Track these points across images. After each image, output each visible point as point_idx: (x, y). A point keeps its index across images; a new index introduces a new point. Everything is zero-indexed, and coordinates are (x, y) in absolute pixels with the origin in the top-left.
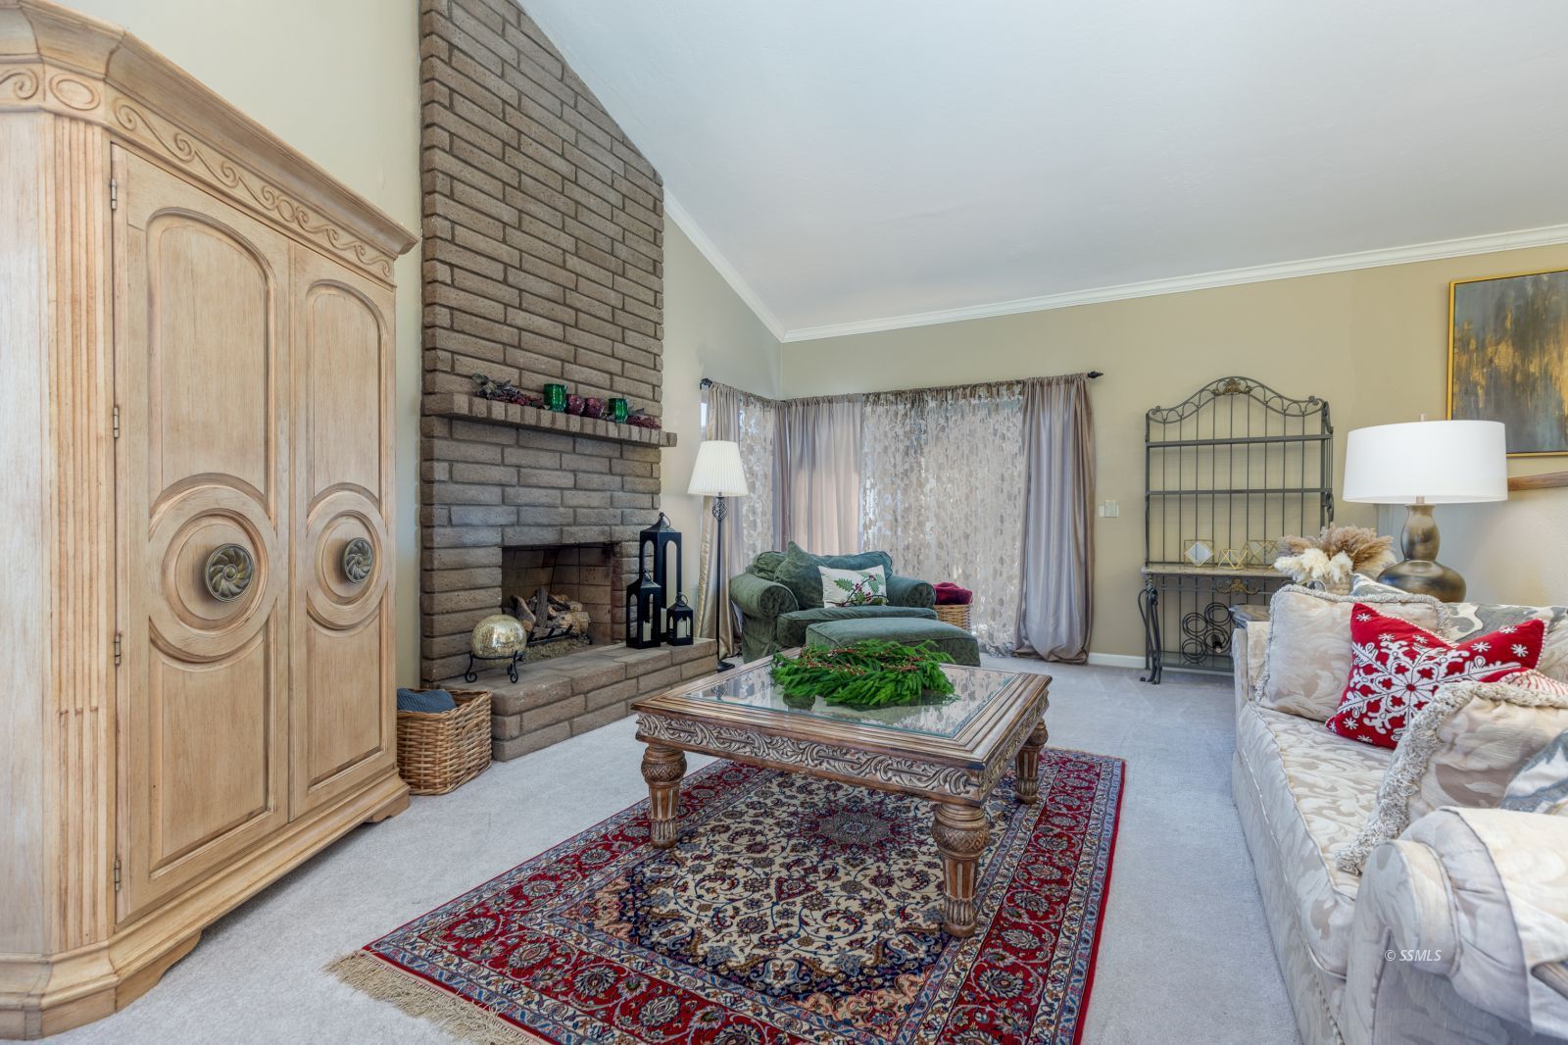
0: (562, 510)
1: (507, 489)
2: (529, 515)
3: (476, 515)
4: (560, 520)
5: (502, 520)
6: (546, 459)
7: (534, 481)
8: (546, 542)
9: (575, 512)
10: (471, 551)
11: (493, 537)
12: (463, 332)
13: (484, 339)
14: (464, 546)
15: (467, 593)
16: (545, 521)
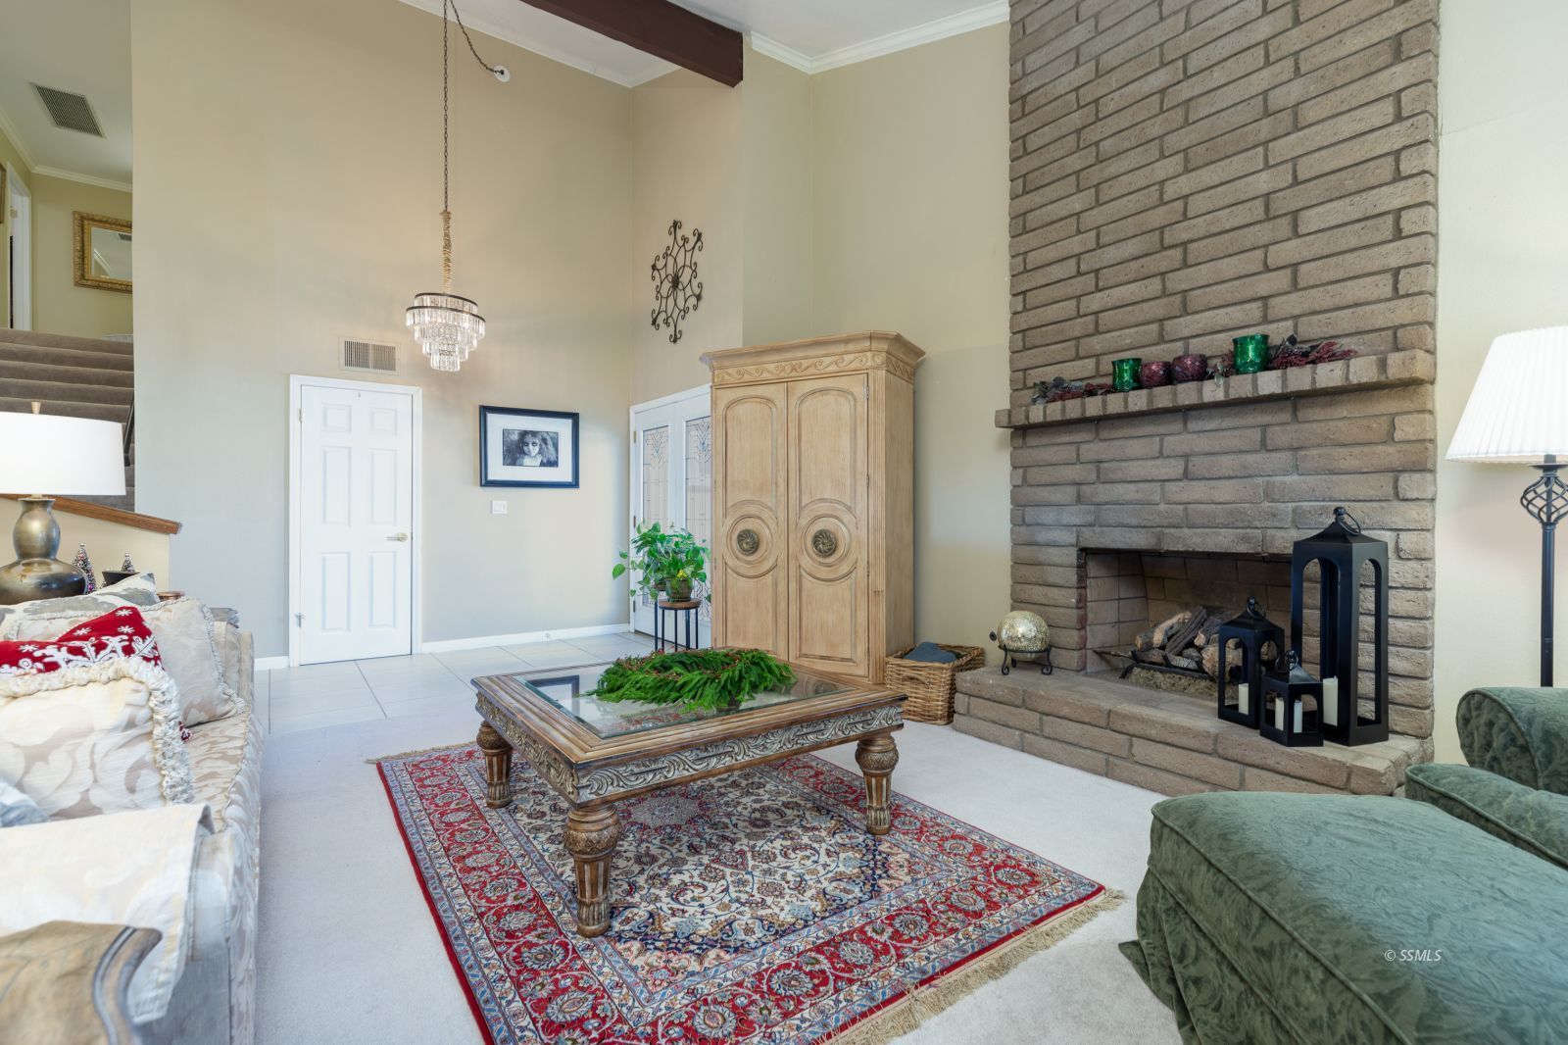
0: (1162, 507)
1: (1083, 488)
2: (1111, 515)
3: (1048, 516)
4: (1158, 520)
5: (1076, 520)
6: (1135, 447)
7: (1119, 475)
8: (1134, 546)
9: (1186, 509)
10: (1044, 549)
11: (1069, 537)
12: (1035, 347)
13: (1056, 343)
14: (1036, 544)
15: (1040, 588)
16: (1134, 521)
